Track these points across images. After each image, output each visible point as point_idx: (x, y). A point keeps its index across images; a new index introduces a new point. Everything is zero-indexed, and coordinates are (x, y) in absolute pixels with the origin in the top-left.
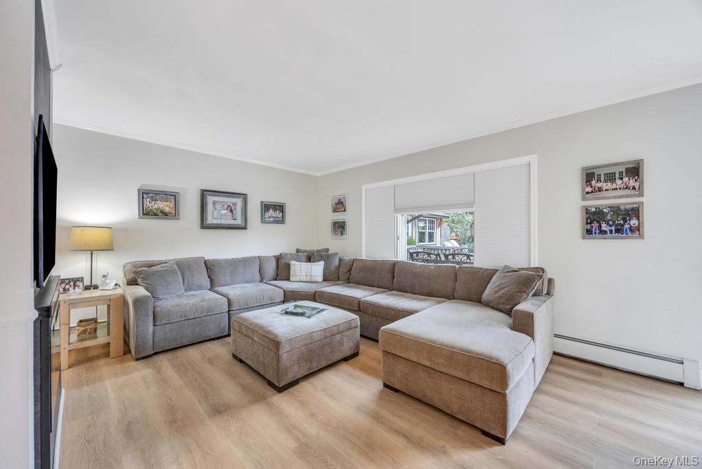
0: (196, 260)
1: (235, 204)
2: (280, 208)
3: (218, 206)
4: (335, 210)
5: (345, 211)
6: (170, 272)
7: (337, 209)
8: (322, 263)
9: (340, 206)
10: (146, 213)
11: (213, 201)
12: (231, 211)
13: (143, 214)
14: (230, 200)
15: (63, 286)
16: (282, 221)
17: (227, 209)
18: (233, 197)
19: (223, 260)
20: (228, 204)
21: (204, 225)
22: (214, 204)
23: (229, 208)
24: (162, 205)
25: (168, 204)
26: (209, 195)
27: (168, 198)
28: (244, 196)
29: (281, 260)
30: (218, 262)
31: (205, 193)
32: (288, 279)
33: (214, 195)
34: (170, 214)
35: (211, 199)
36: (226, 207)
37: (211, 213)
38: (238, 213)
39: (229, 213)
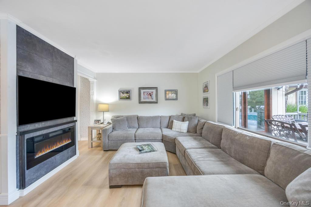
0: (134, 116)
1: (152, 92)
3: (145, 94)
4: (204, 91)
5: (208, 91)
6: (122, 120)
7: (205, 90)
8: (187, 122)
9: (206, 89)
10: (121, 98)
12: (151, 95)
13: (120, 99)
14: (150, 91)
15: (96, 122)
16: (176, 99)
17: (149, 95)
18: (151, 89)
19: (144, 117)
20: (149, 93)
21: (140, 102)
23: (150, 94)
24: (126, 95)
25: (128, 94)
26: (142, 89)
27: (128, 92)
28: (156, 88)
29: (171, 119)
30: (142, 117)
31: (140, 89)
32: (171, 129)
33: (144, 89)
34: (129, 98)
35: (142, 91)
36: (149, 94)
37: (143, 97)
38: (154, 95)
39: (150, 96)
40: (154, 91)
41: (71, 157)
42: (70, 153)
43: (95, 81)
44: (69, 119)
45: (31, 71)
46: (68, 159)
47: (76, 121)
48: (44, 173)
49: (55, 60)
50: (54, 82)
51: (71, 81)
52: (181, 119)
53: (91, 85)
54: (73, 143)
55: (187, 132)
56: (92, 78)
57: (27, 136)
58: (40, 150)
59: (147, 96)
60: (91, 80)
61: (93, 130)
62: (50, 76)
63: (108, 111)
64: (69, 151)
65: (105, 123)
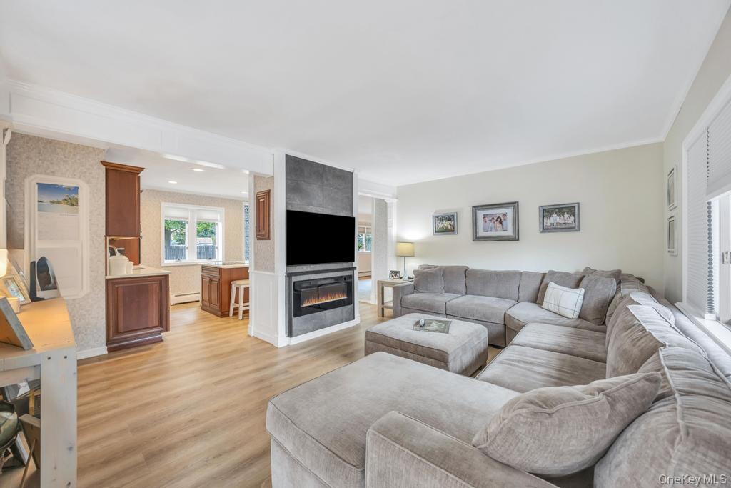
0: (458, 268)
1: (505, 215)
2: (571, 210)
3: (488, 219)
7: (671, 196)
9: (672, 191)
11: (484, 215)
12: (501, 222)
13: (436, 232)
14: (499, 212)
15: (392, 274)
16: (574, 228)
17: (497, 221)
18: (503, 208)
20: (498, 216)
21: (476, 239)
22: (484, 218)
23: (499, 220)
24: (446, 224)
25: (450, 222)
26: (479, 210)
27: (450, 218)
28: (515, 205)
29: (545, 280)
30: (475, 272)
31: (476, 209)
32: (540, 304)
33: (484, 209)
34: (451, 231)
35: (481, 214)
36: (495, 219)
37: (482, 227)
38: (509, 223)
39: (498, 225)
40: (509, 212)
41: (347, 320)
42: (345, 315)
43: (395, 201)
44: (345, 265)
45: (298, 202)
46: (342, 321)
47: (355, 268)
48: (311, 328)
49: (325, 182)
50: (324, 213)
51: (349, 208)
52: (573, 283)
53: (389, 209)
54: (349, 301)
55: (579, 317)
56: (390, 197)
57: (295, 279)
58: (308, 299)
59: (492, 224)
60: (387, 200)
61: (385, 288)
62: (320, 206)
63: (413, 256)
64: (344, 312)
65: (405, 278)
